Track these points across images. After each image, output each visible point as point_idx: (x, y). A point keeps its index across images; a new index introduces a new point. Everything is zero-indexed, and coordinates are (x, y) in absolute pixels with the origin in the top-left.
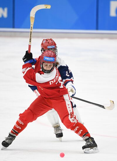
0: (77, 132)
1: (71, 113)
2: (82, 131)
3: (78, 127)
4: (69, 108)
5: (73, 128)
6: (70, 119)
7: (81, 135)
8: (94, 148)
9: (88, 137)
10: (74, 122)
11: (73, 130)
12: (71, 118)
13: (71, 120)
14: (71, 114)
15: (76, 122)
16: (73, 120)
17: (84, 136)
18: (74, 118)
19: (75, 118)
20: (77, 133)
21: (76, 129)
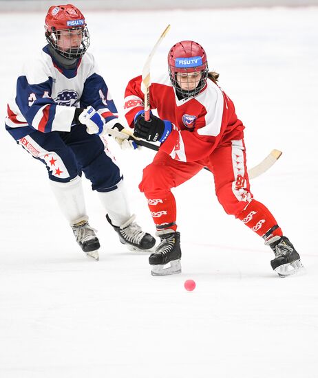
0: (251, 224)
1: (239, 176)
2: (263, 221)
3: (254, 213)
4: (238, 163)
5: (241, 215)
6: (235, 192)
7: (260, 232)
8: (295, 263)
9: (278, 238)
10: (244, 200)
11: (242, 219)
12: (238, 189)
13: (238, 194)
14: (238, 179)
15: (250, 201)
16: (243, 196)
17: (267, 235)
18: (244, 189)
19: (248, 190)
20: (251, 227)
21: (251, 218)
